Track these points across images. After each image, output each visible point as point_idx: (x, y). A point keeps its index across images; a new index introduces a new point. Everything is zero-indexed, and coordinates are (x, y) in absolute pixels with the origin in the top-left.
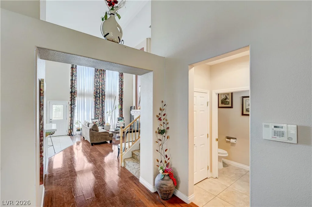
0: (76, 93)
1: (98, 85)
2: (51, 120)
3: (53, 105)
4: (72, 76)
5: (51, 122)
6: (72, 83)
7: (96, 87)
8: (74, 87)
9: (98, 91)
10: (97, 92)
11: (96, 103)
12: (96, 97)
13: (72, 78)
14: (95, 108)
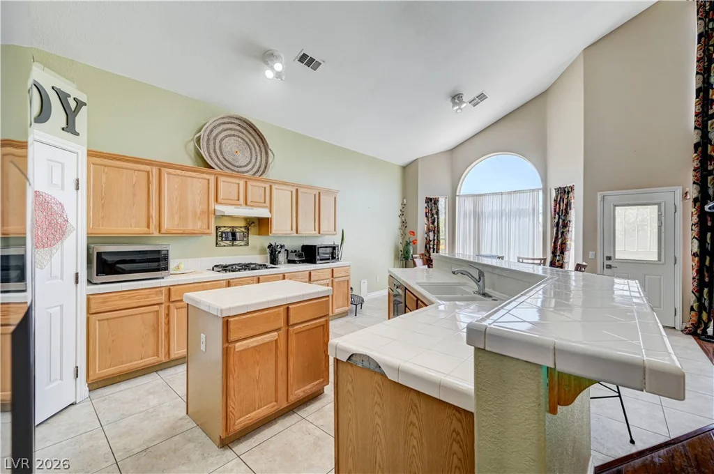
2: (609, 258)
3: (615, 206)
5: (609, 267)
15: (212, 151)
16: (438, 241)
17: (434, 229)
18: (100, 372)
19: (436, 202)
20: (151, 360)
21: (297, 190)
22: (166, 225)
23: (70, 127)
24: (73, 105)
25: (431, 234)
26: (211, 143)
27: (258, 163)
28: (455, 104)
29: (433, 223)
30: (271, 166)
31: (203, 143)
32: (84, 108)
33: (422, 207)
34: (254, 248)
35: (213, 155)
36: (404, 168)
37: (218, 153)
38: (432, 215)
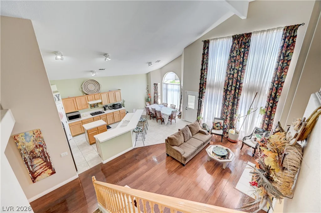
0: (205, 85)
1: (232, 72)
2: (187, 107)
3: (189, 94)
4: (202, 65)
5: (187, 109)
6: (202, 73)
7: (229, 75)
8: (204, 78)
9: (231, 82)
10: (229, 83)
11: (225, 99)
12: (226, 91)
13: (202, 67)
14: (224, 105)
15: (85, 89)
16: (158, 96)
17: (156, 93)
18: (74, 135)
19: (157, 84)
20: (81, 132)
21: (108, 93)
22: (79, 108)
23: (59, 100)
24: (58, 95)
25: (155, 94)
26: (85, 87)
27: (97, 88)
28: (149, 65)
29: (156, 91)
30: (101, 88)
31: (83, 88)
32: (60, 95)
33: (152, 87)
34: (100, 107)
35: (86, 90)
36: (147, 74)
37: (87, 89)
38: (156, 88)
